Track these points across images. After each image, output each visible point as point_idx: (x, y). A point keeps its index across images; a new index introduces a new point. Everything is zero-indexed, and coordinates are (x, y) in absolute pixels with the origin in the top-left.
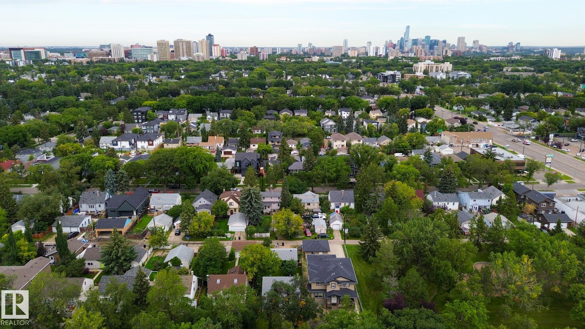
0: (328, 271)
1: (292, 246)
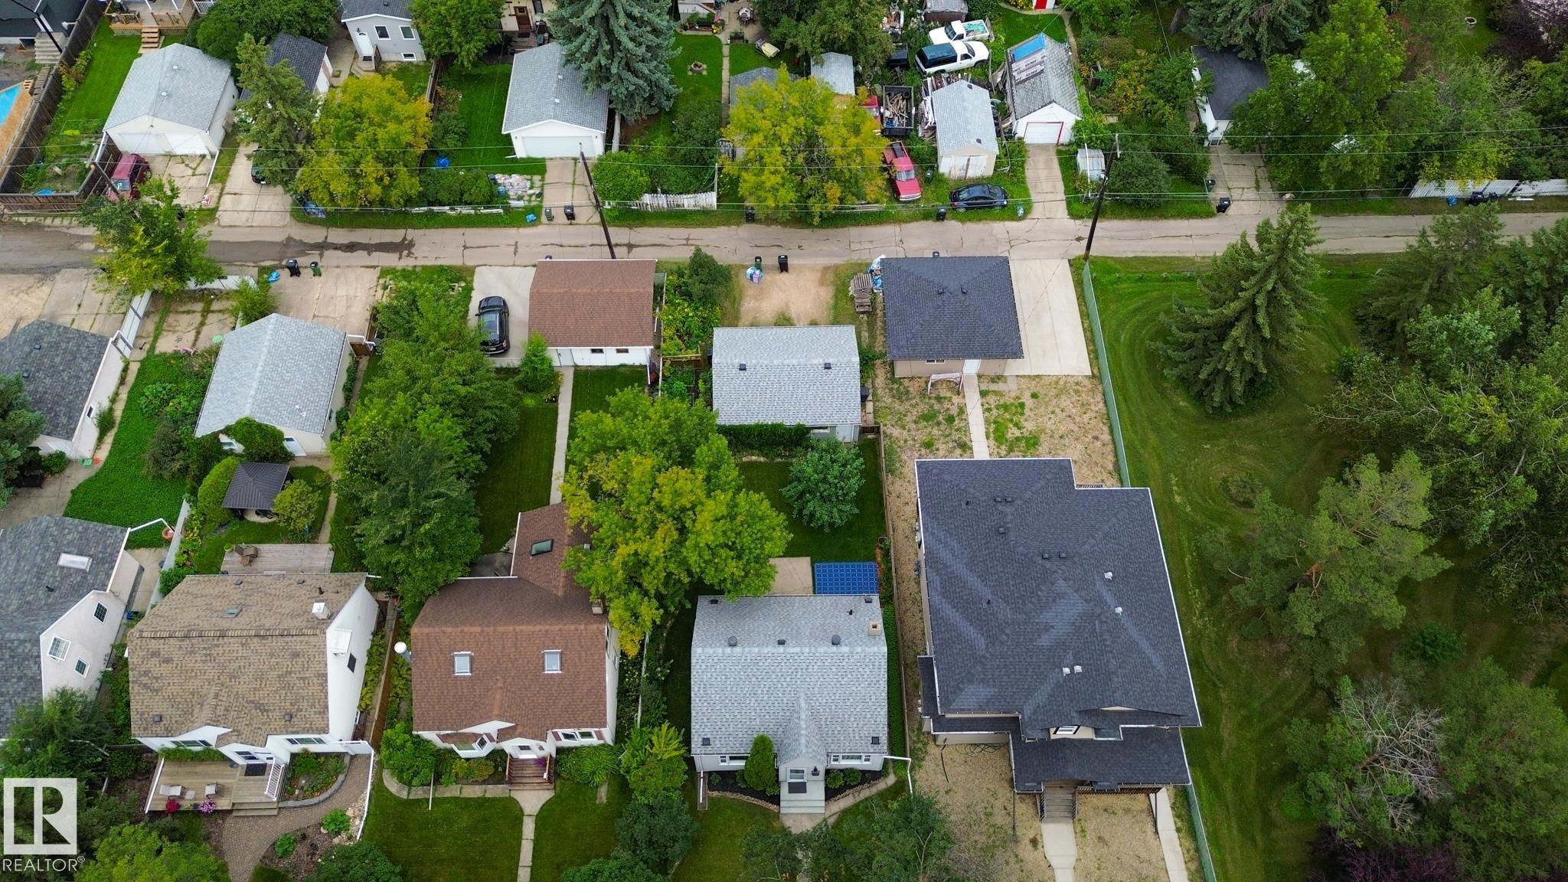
1: (826, 269)
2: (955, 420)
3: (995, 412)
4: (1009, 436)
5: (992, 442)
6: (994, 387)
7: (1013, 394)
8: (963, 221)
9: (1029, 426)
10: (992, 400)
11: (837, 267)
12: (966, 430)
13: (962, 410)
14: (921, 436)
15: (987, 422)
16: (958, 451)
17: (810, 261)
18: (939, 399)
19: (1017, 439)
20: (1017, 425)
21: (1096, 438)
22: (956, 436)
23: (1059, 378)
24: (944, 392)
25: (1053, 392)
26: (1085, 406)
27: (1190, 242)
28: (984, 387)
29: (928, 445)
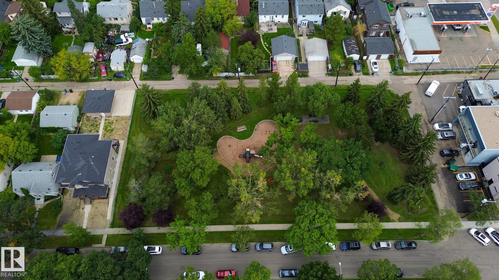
0: (76, 169)
1: (82, 92)
2: (98, 126)
3: (106, 124)
4: (108, 129)
5: (104, 130)
6: (108, 119)
7: (112, 120)
8: (116, 81)
9: (113, 127)
10: (107, 121)
11: (84, 91)
12: (99, 128)
13: (100, 124)
14: (90, 129)
15: (104, 126)
16: (96, 132)
17: (78, 90)
18: (96, 121)
19: (109, 130)
20: (110, 127)
21: (126, 129)
22: (97, 129)
23: (123, 116)
24: (97, 120)
25: (121, 119)
26: (126, 122)
27: (164, 86)
28: (106, 118)
29: (90, 131)
